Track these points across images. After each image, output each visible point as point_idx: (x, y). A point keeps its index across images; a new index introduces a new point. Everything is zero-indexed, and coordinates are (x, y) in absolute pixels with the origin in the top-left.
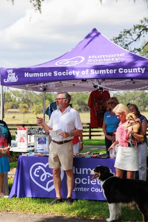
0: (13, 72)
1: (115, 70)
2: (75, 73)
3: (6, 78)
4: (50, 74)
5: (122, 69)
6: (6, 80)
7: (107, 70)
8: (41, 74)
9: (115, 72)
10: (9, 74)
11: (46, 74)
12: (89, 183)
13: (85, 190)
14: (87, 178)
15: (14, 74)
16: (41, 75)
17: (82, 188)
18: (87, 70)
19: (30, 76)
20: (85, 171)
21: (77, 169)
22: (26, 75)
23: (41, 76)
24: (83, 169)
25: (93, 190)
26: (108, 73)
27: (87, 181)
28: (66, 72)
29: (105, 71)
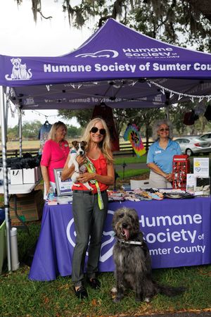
0: (22, 63)
1: (189, 66)
2: (129, 68)
3: (10, 73)
4: (88, 68)
5: (199, 65)
6: (9, 77)
7: (178, 65)
8: (72, 67)
9: (188, 69)
10: (15, 67)
11: (81, 68)
12: (169, 240)
13: (165, 251)
14: (166, 232)
15: (24, 66)
16: (74, 69)
17: (159, 249)
18: (148, 65)
19: (54, 71)
20: (161, 220)
21: (147, 219)
22: (47, 68)
23: (72, 70)
24: (158, 219)
25: (177, 250)
26: (178, 69)
27: (166, 237)
28: (114, 65)
29: (174, 66)
